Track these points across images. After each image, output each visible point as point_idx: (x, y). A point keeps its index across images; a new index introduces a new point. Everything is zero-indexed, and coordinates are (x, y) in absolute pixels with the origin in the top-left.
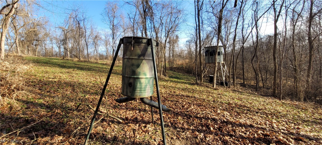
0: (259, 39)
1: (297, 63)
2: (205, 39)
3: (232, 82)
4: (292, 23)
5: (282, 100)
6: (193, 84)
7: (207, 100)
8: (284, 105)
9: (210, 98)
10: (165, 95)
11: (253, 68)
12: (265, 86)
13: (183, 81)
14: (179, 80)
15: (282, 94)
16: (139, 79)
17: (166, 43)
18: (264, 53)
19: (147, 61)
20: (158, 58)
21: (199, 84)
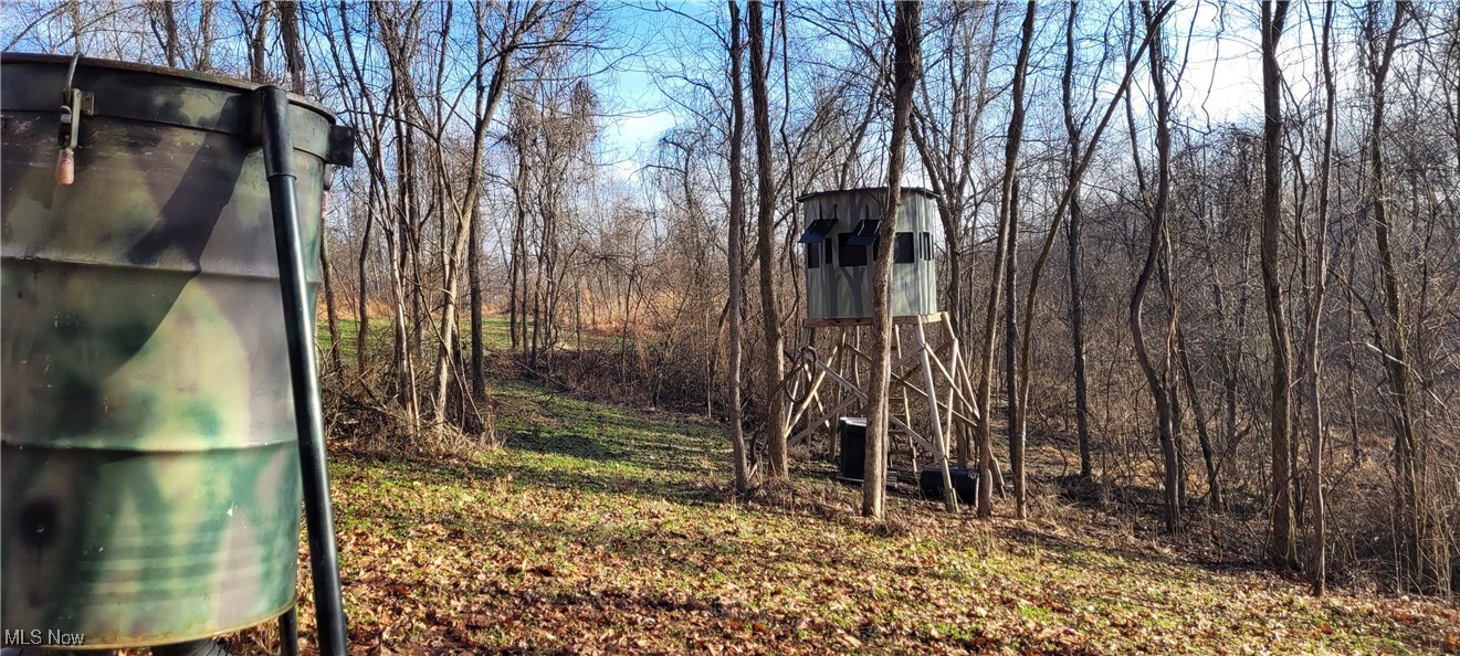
0: (1174, 150)
1: (1406, 328)
2: (807, 130)
3: (1004, 466)
4: (1368, 52)
5: (1329, 589)
6: (710, 497)
7: (812, 622)
8: (1339, 626)
9: (834, 606)
10: (459, 604)
11: (1143, 359)
12: (1224, 492)
13: (627, 470)
14: (592, 468)
15: (1328, 550)
16: (132, 464)
17: (486, 141)
18: (1208, 258)
19: (230, 290)
20: (409, 272)
21: (762, 492)
